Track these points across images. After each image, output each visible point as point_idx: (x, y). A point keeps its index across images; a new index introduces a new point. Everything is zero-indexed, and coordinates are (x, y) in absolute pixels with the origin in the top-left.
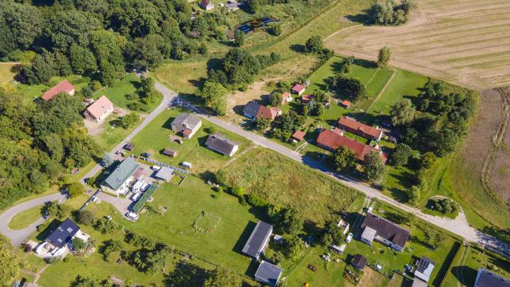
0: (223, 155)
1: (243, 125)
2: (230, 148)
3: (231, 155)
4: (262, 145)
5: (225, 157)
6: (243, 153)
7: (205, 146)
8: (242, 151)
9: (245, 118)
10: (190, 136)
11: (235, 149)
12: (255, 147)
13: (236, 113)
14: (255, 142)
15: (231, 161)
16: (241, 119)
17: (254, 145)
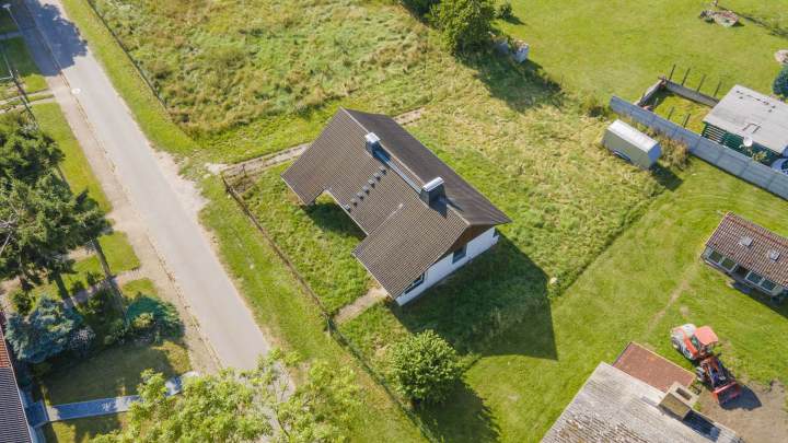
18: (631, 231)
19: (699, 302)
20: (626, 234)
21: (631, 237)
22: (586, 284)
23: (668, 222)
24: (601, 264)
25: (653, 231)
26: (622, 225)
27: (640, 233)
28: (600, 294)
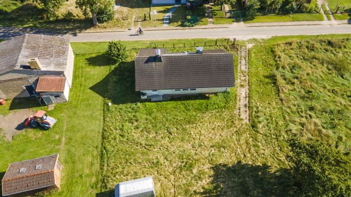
0: (203, 96)
6: (243, 67)
12: (250, 46)
15: (242, 101)
17: (241, 42)
18: (99, 150)
19: (52, 146)
20: (100, 146)
21: (97, 147)
22: (99, 114)
23: (87, 171)
24: (99, 125)
25: (90, 159)
26: (105, 148)
27: (95, 153)
28: (92, 115)
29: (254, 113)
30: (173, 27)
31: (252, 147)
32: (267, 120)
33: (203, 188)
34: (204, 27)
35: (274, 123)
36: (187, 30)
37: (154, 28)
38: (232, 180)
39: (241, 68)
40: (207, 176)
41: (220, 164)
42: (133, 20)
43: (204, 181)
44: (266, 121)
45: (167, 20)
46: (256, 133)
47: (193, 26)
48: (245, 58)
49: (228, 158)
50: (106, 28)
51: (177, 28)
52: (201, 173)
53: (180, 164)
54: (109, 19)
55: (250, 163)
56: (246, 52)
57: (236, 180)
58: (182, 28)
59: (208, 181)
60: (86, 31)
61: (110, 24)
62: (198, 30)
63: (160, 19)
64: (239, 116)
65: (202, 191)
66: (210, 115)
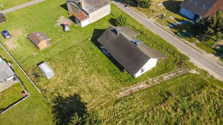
0: (121, 69)
1: (174, 27)
2: (141, 60)
3: (138, 74)
4: (211, 72)
5: (125, 75)
6: (166, 77)
7: (98, 45)
8: (163, 72)
9: (180, 17)
10: (84, 23)
11: (151, 64)
12: (194, 72)
13: (167, 9)
14: (192, 60)
15: (134, 88)
16: (172, 17)
17: (192, 66)
24: (76, 43)
29: (128, 98)
30: (170, 31)
31: (100, 106)
32: (128, 107)
33: (62, 95)
34: (187, 42)
35: (127, 112)
36: (175, 37)
37: (160, 25)
38: (73, 106)
39: (164, 76)
40: (70, 93)
41: (80, 96)
42: (157, 15)
43: (66, 94)
44: (126, 106)
45: (172, 25)
46: (113, 105)
47: (181, 37)
48: (176, 74)
49: (85, 98)
50: (140, 10)
51: (172, 33)
52: (70, 90)
53: (71, 80)
54: (145, 7)
55: (88, 110)
56: (184, 72)
57: (74, 107)
58: (174, 34)
59: (67, 95)
60: (131, 7)
61: (144, 10)
62: (181, 41)
63: (170, 22)
64: (121, 91)
65: (61, 95)
66: (111, 78)
